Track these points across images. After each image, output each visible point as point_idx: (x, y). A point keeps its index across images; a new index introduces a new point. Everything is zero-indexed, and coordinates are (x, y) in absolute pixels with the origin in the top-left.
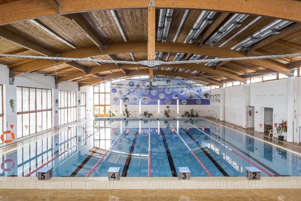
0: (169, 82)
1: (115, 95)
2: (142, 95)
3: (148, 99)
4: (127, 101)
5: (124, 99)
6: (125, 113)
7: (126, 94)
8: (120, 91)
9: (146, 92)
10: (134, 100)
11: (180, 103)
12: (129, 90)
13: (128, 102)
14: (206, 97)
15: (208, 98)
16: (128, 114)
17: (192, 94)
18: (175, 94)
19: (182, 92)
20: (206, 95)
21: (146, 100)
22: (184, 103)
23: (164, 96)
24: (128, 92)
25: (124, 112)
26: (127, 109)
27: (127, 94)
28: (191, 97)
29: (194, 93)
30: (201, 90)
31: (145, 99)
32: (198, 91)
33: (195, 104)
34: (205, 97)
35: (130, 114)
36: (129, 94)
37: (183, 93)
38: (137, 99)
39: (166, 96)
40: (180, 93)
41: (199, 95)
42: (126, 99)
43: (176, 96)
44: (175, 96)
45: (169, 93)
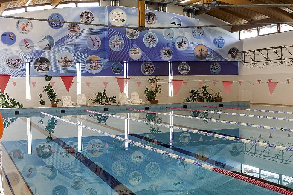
0: (151, 19)
1: (10, 49)
2: (83, 52)
3: (99, 61)
4: (45, 66)
5: (37, 60)
6: (46, 97)
7: (41, 47)
8: (25, 41)
9: (94, 44)
10: (63, 64)
11: (176, 72)
12: (50, 37)
13: (47, 70)
14: (234, 57)
15: (237, 59)
16: (56, 100)
17: (204, 49)
18: (167, 48)
19: (182, 43)
20: (233, 51)
21: (94, 64)
22: (184, 70)
23: (141, 54)
24: (47, 42)
25: (41, 97)
26: (50, 86)
27: (45, 49)
28: (202, 57)
29: (209, 46)
30: (222, 39)
31: (91, 61)
32: (216, 42)
33: (209, 73)
34: (230, 56)
35: (59, 100)
36: (50, 48)
37: (185, 46)
38: (71, 61)
39: (145, 53)
40: (177, 45)
41: (218, 52)
42: (43, 60)
43: (170, 53)
44: (165, 54)
45: (152, 46)
